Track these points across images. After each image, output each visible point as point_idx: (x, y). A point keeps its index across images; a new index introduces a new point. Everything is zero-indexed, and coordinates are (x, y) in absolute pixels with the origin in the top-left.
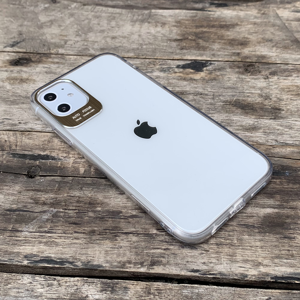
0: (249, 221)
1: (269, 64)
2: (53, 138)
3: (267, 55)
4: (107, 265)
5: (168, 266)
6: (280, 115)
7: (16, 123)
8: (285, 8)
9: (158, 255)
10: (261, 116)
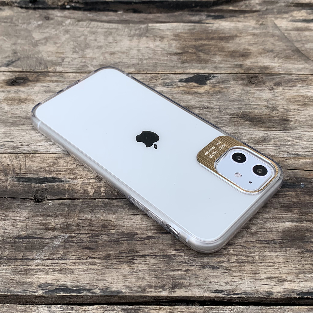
0: (268, 236)
1: (272, 75)
2: (59, 159)
3: (270, 66)
4: (127, 290)
5: (190, 287)
6: (289, 126)
7: (18, 145)
8: (283, 18)
9: (179, 277)
10: (270, 128)
